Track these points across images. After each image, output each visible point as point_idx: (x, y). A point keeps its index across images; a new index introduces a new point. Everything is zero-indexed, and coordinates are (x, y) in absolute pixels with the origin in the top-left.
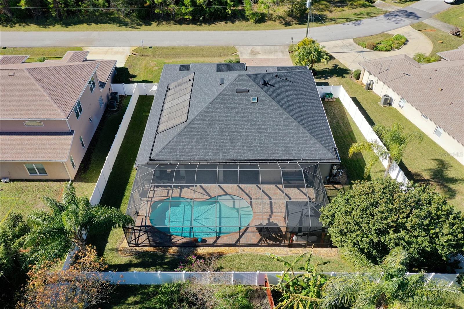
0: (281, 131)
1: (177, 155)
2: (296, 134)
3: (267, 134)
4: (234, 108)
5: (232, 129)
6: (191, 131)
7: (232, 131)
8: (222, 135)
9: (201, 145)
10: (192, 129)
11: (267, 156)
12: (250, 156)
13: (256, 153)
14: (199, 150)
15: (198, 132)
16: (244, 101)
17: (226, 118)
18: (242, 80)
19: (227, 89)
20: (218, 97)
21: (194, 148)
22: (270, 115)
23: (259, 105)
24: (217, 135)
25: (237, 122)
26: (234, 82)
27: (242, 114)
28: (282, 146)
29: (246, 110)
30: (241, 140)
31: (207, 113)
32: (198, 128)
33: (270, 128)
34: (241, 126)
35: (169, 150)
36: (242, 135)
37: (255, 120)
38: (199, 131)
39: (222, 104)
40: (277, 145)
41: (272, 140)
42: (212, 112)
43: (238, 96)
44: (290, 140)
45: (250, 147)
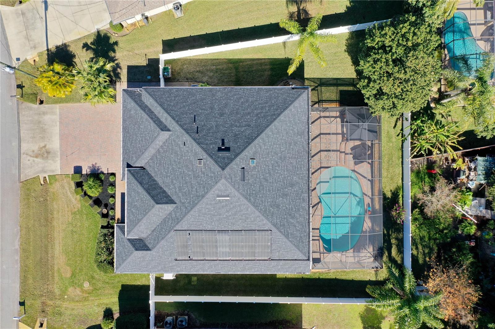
0: (284, 138)
1: (304, 236)
2: (286, 124)
3: (286, 151)
4: (261, 183)
5: (282, 186)
6: (284, 225)
7: (283, 185)
8: (286, 195)
9: (296, 214)
10: (282, 224)
11: (305, 152)
12: (305, 168)
13: (302, 163)
14: (300, 215)
15: (284, 218)
16: (254, 173)
17: (271, 191)
18: (230, 175)
19: (240, 191)
20: (249, 201)
21: (298, 220)
22: (269, 147)
23: (258, 158)
24: (287, 200)
25: (275, 180)
26: (233, 184)
27: (267, 175)
28: (296, 138)
29: (263, 171)
30: (292, 176)
31: (266, 211)
32: (280, 219)
33: (280, 148)
34: (279, 176)
35: (300, 243)
36: (287, 176)
37: (272, 162)
38: (283, 217)
39: (257, 196)
40: (295, 143)
41: (291, 147)
42: (265, 205)
43: (249, 180)
44: (292, 130)
45: (298, 168)
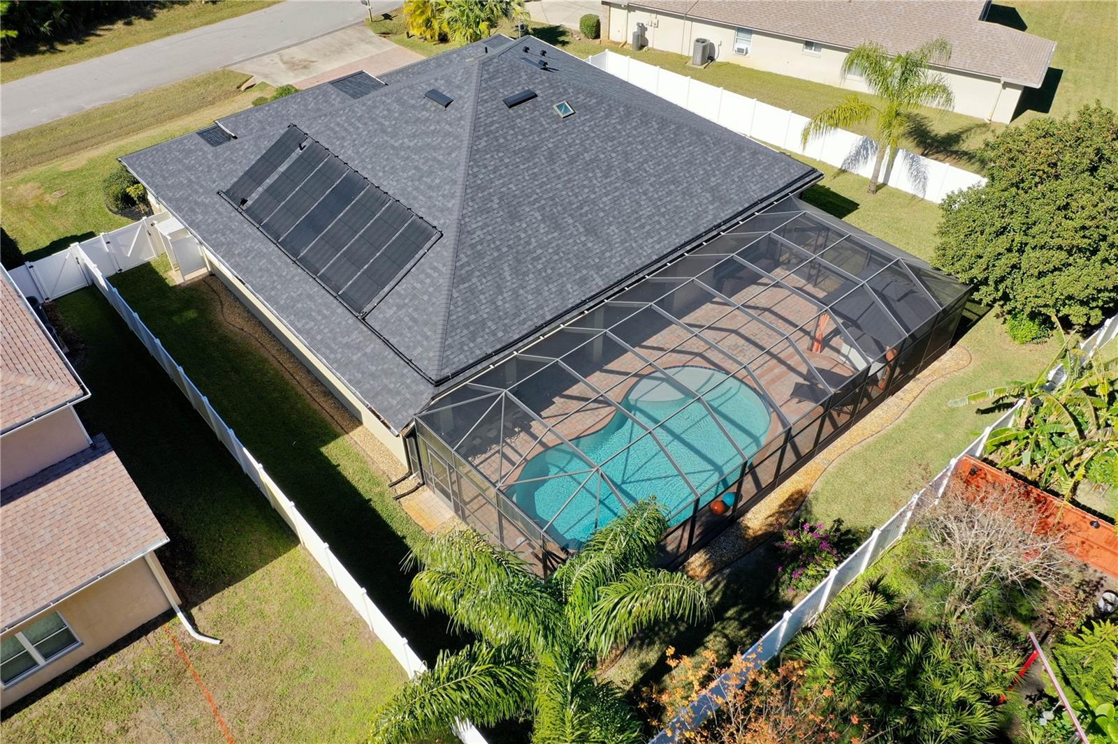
0: (674, 160)
1: (494, 333)
2: (706, 153)
3: (653, 179)
4: (535, 148)
5: (571, 203)
6: (480, 255)
7: (574, 206)
8: (557, 227)
9: (531, 276)
10: (479, 247)
11: (691, 227)
12: (657, 247)
13: (664, 233)
14: (538, 291)
15: (498, 249)
16: (544, 123)
17: (536, 183)
18: (497, 71)
19: (480, 107)
20: (475, 138)
21: (521, 292)
22: (624, 133)
23: (582, 119)
24: (547, 233)
25: (570, 181)
26: (484, 85)
27: (564, 156)
28: (700, 191)
29: (566, 143)
30: (611, 219)
31: (481, 188)
32: (489, 237)
33: (646, 161)
34: (584, 186)
35: (465, 331)
36: (601, 206)
37: (602, 156)
38: (498, 243)
39: (498, 151)
40: (687, 193)
41: (672, 187)
42: (491, 181)
43: (520, 116)
44: (706, 171)
45: (642, 226)
